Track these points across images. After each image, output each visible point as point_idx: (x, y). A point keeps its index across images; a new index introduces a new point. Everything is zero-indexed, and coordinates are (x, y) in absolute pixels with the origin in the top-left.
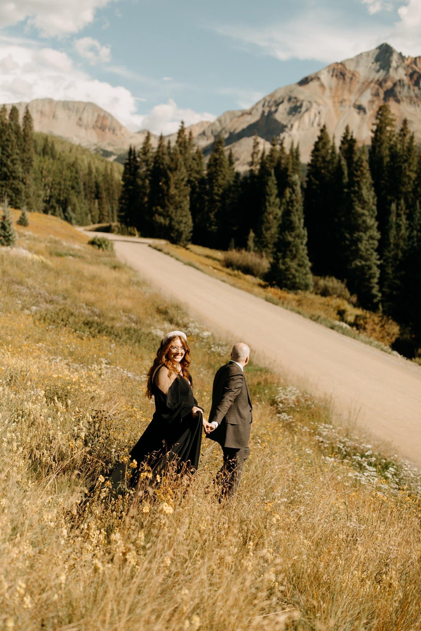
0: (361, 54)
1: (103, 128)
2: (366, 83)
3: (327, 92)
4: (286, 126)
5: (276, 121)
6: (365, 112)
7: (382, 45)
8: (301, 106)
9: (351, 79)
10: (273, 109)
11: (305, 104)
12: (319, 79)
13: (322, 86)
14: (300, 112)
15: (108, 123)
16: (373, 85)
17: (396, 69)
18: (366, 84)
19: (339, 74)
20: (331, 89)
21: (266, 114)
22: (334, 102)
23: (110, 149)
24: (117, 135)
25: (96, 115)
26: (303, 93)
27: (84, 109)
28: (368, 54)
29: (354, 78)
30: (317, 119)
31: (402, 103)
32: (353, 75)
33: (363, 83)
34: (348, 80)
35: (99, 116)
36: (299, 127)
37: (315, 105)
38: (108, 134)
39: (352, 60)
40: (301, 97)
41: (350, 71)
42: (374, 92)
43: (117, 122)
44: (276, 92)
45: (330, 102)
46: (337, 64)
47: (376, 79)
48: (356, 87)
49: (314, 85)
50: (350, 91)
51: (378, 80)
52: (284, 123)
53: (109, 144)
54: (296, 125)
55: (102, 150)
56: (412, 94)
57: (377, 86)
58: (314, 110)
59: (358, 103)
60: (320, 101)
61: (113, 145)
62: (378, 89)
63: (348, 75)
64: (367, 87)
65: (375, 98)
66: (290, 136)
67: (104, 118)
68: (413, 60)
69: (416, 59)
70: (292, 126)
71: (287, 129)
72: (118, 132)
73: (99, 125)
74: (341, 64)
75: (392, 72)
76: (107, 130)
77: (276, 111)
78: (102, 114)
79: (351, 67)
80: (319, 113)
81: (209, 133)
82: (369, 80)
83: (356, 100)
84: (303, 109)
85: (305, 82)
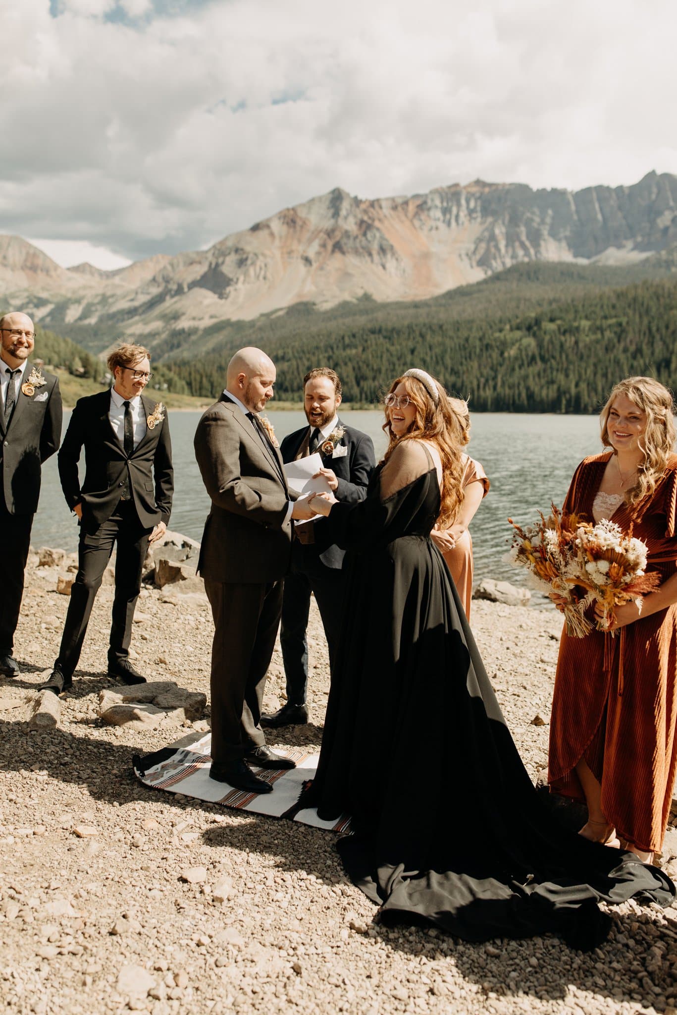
0: (314, 200)
1: (34, 268)
3: (277, 242)
4: (231, 280)
5: (222, 274)
6: (311, 264)
7: (335, 190)
8: (246, 259)
9: (302, 227)
10: (220, 260)
11: (251, 256)
12: (268, 227)
13: (272, 235)
14: (246, 265)
15: (40, 262)
16: (321, 234)
17: (346, 218)
18: (316, 233)
19: (290, 221)
20: (281, 238)
21: (213, 266)
22: (282, 253)
23: (44, 295)
24: (51, 277)
25: (24, 252)
26: (252, 245)
27: (9, 245)
28: (320, 199)
29: (304, 225)
30: (263, 273)
31: (347, 255)
32: (304, 223)
33: (313, 233)
34: (298, 228)
35: (28, 254)
36: (244, 281)
37: (261, 258)
38: (41, 276)
39: (304, 205)
40: (248, 248)
41: (301, 219)
42: (322, 243)
43: (52, 261)
44: (226, 239)
45: (278, 254)
46: (288, 210)
47: (325, 228)
48: (306, 235)
49: (263, 234)
50: (299, 241)
51: (327, 230)
52: (230, 276)
53: (43, 289)
54: (242, 278)
55: (35, 297)
56: (358, 245)
57: (325, 236)
58: (260, 263)
59: (305, 255)
60: (267, 252)
61: (48, 290)
62: (325, 240)
63: (299, 223)
64: (316, 236)
65: (322, 250)
66: (236, 290)
67: (35, 255)
68: (371, 203)
69: (374, 201)
70: (238, 279)
71: (232, 283)
72: (52, 273)
73: (29, 264)
74: (294, 209)
75: (341, 221)
76: (39, 272)
77: (223, 263)
78: (32, 251)
79: (302, 213)
80: (266, 265)
81: (160, 279)
82: (319, 230)
83: (304, 251)
84: (249, 262)
85: (256, 228)
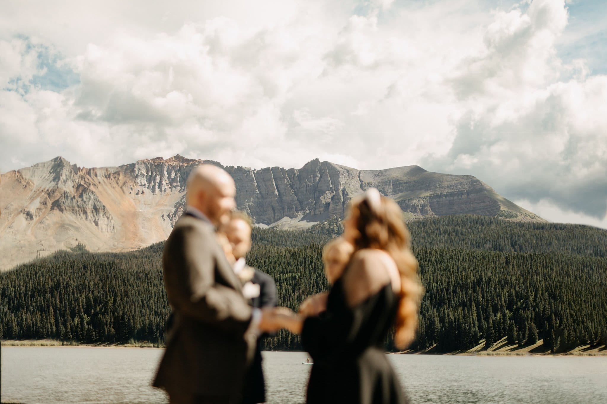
0: (37, 165)
2: (38, 192)
6: (32, 218)
7: (57, 158)
9: (25, 187)
16: (43, 194)
17: (65, 182)
28: (43, 164)
29: (28, 186)
31: (65, 212)
32: (28, 183)
33: (35, 192)
39: (28, 169)
41: (25, 179)
42: (42, 200)
46: (14, 171)
47: (46, 188)
48: (29, 194)
51: (48, 190)
56: (75, 204)
57: (46, 196)
59: (27, 210)
62: (46, 198)
63: (23, 182)
64: (38, 196)
65: (43, 206)
68: (88, 171)
69: (90, 170)
74: (18, 171)
75: (60, 184)
79: (27, 176)
82: (41, 190)
83: (26, 207)
